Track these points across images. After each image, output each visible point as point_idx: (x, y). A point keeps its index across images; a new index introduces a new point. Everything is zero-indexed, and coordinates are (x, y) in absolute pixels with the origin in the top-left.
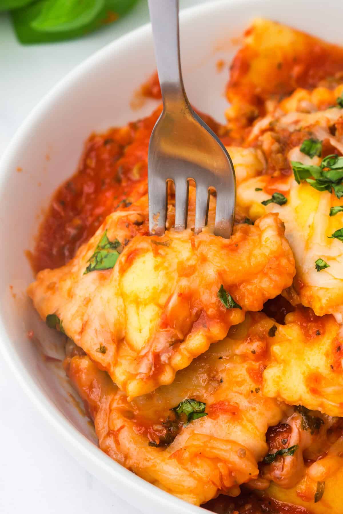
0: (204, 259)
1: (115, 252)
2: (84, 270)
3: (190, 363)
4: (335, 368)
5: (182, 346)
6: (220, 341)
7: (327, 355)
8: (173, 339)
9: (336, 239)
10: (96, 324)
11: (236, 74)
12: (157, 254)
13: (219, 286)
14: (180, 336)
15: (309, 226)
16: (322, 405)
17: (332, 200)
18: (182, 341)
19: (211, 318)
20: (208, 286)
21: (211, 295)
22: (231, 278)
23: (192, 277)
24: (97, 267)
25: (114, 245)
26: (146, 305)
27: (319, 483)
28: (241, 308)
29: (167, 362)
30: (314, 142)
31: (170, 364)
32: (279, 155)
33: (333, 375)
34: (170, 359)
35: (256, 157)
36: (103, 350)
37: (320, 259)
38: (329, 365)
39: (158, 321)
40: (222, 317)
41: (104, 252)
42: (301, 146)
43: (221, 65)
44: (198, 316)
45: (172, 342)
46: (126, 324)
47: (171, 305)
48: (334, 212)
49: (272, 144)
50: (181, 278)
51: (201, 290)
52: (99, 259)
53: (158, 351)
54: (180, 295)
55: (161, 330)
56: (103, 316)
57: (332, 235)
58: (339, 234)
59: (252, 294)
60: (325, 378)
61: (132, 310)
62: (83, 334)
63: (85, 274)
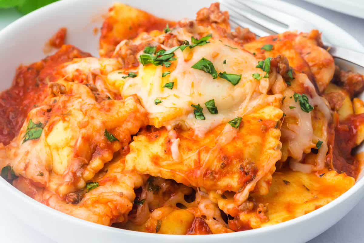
0: (92, 118)
1: (40, 129)
2: (22, 141)
3: (94, 175)
4: (167, 152)
5: (89, 167)
6: (109, 161)
7: (162, 145)
8: (83, 163)
9: (166, 88)
10: (34, 162)
11: (105, 31)
12: (64, 120)
13: (105, 130)
14: (86, 161)
15: (151, 84)
16: (160, 172)
17: (163, 69)
18: (87, 164)
19: (102, 149)
20: (98, 131)
21: (101, 136)
22: (110, 125)
23: (88, 127)
24: (30, 138)
25: (40, 125)
26: (63, 148)
27: (158, 221)
28: (118, 140)
29: (81, 175)
30: (152, 47)
31: (82, 177)
32: (132, 56)
33: (166, 156)
34: (82, 174)
35: (118, 62)
36: (42, 175)
37: (157, 99)
38: (163, 150)
39: (72, 154)
40: (109, 147)
41: (33, 130)
42: (144, 50)
43: (96, 31)
44: (95, 149)
45: (82, 165)
46: (52, 161)
47: (78, 144)
48: (164, 75)
49: (127, 50)
50: (81, 129)
51: (94, 134)
52: (30, 134)
53: (74, 171)
54: (83, 138)
55: (75, 159)
56: (38, 158)
57: (164, 86)
58: (168, 85)
59: (123, 132)
60: (162, 158)
61: (55, 153)
62: (27, 170)
63: (22, 143)
